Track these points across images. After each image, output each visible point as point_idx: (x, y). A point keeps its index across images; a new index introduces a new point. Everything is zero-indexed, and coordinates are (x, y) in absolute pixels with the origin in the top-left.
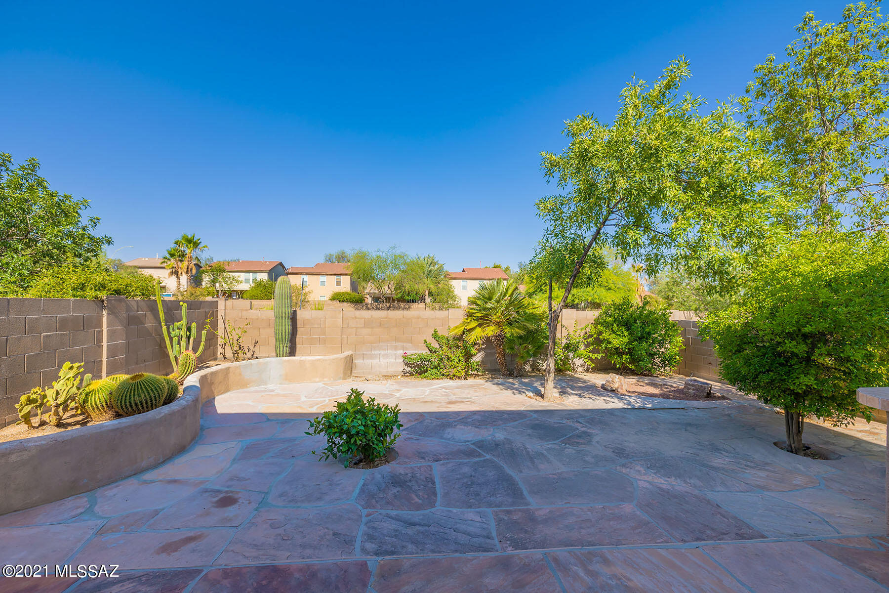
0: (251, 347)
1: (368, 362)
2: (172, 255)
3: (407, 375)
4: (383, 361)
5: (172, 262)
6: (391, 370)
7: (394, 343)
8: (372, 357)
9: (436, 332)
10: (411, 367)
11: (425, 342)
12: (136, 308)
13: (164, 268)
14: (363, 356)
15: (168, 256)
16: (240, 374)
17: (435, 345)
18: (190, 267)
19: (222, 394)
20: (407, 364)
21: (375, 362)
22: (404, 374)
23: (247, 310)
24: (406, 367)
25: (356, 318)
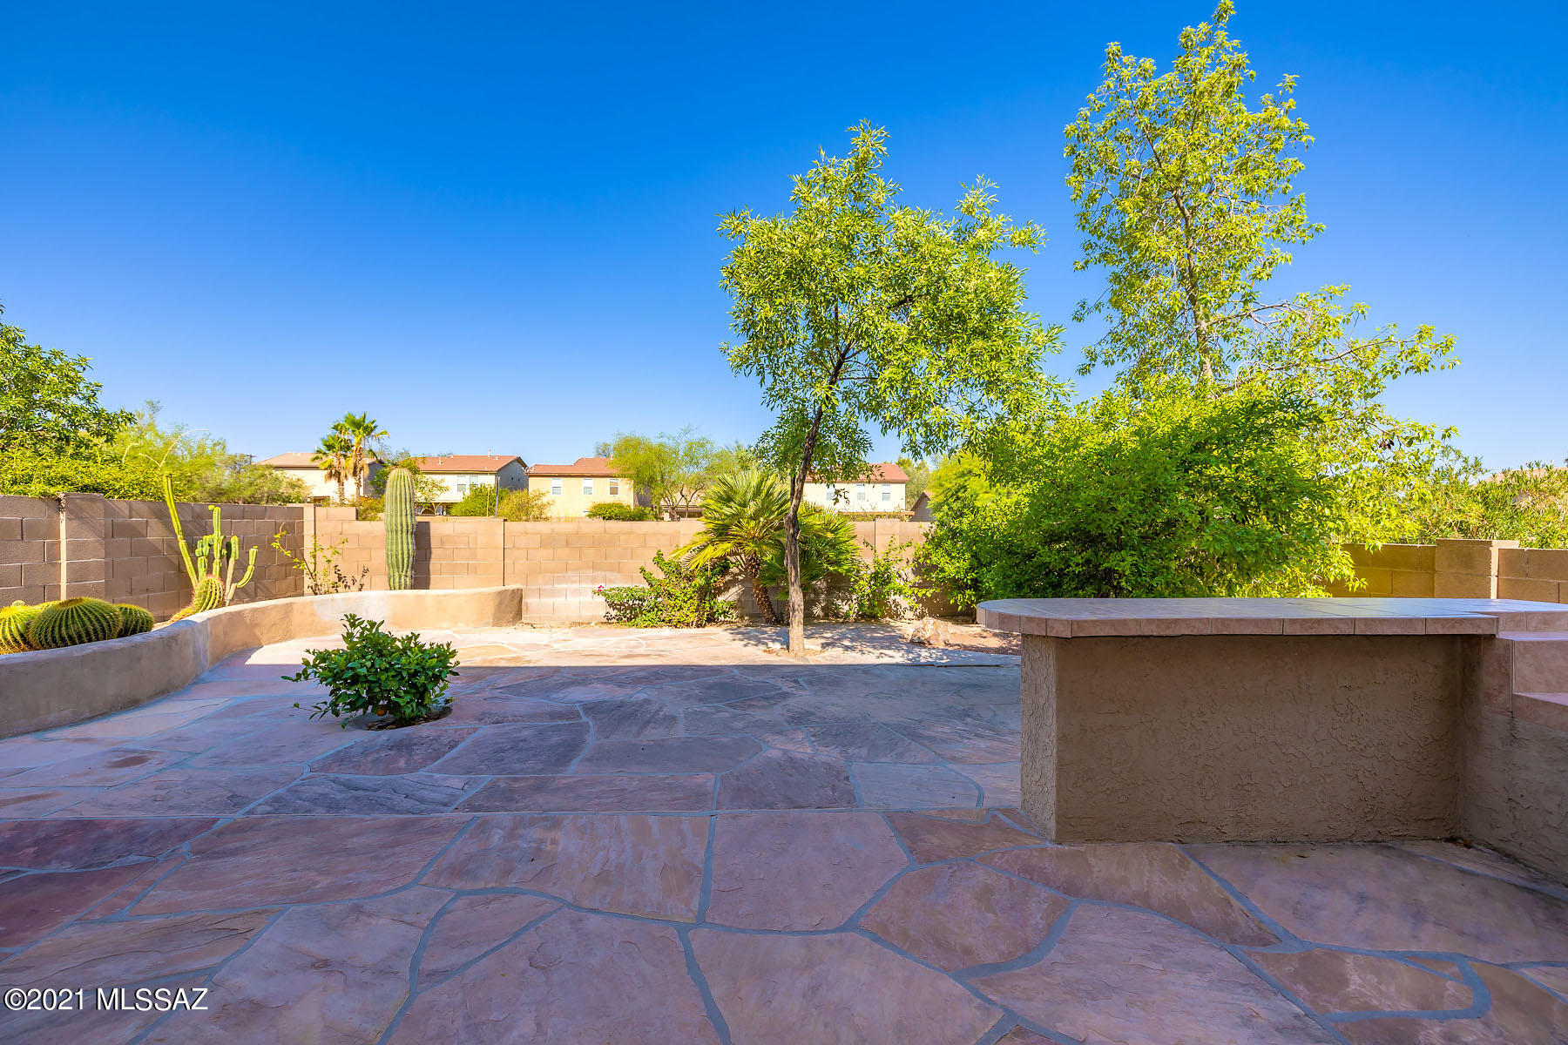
0: (358, 578)
1: (548, 601)
2: (330, 447)
3: (612, 621)
4: (574, 600)
5: (331, 458)
6: (586, 614)
7: (590, 573)
8: (553, 593)
9: (660, 555)
10: (619, 610)
11: (643, 570)
12: (127, 512)
13: (316, 468)
14: (540, 593)
15: (324, 449)
16: (313, 614)
17: (659, 575)
18: (359, 466)
19: (276, 642)
20: (612, 605)
21: (559, 601)
22: (608, 620)
23: (350, 521)
24: (611, 610)
25: (526, 533)
